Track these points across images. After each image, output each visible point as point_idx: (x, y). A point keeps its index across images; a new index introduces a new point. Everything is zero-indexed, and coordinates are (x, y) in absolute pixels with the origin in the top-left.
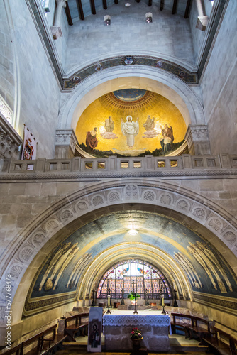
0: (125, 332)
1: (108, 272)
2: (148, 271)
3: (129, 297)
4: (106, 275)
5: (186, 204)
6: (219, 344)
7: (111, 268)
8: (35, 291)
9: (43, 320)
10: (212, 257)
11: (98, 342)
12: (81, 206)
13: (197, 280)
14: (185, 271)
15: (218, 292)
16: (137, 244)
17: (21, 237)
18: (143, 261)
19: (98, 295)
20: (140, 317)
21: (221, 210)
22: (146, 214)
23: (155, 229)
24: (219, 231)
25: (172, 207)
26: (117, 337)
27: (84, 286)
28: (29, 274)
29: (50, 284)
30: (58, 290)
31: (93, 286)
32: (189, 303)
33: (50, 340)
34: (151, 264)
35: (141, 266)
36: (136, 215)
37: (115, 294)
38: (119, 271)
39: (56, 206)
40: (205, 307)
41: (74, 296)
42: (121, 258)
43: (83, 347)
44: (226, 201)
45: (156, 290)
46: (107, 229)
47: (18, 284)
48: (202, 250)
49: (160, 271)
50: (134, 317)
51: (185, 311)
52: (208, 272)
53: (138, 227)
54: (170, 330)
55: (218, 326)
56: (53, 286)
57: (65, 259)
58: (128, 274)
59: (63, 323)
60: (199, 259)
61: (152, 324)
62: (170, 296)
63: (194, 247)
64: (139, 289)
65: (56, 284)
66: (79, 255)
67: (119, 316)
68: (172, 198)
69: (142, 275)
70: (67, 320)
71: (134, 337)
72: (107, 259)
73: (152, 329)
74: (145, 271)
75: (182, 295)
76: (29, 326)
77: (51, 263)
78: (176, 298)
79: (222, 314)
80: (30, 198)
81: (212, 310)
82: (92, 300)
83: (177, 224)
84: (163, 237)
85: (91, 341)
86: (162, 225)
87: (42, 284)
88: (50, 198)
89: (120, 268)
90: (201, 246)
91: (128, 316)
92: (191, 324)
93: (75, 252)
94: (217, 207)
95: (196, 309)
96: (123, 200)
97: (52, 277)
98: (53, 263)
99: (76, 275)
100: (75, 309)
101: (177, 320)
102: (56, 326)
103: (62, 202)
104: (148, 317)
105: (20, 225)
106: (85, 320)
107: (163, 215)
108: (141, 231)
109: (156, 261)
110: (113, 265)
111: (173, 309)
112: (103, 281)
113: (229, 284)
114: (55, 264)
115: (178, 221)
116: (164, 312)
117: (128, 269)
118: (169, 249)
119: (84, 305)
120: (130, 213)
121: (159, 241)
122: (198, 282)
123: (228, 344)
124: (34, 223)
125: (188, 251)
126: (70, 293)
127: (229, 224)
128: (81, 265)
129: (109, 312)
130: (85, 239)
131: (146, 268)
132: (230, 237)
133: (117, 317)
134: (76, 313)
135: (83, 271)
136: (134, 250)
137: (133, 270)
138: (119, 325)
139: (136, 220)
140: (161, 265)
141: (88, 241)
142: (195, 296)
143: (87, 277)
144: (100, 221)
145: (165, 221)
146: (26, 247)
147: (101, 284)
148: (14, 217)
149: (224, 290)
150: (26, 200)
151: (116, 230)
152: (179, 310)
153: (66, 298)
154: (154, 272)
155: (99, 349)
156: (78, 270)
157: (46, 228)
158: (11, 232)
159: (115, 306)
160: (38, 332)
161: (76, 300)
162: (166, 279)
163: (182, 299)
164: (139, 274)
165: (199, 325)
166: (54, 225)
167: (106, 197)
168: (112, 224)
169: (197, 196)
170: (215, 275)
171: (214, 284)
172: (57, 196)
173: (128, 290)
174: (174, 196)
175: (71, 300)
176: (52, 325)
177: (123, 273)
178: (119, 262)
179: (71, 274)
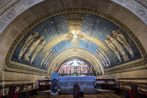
0: (71, 85)
1: (63, 64)
2: (82, 64)
3: (73, 74)
4: (62, 66)
7: (64, 62)
11: (57, 90)
20: (79, 77)
26: (67, 88)
27: (51, 69)
29: (27, 58)
30: (33, 64)
31: (56, 70)
32: (102, 76)
34: (84, 61)
35: (79, 62)
37: (67, 74)
41: (46, 73)
42: (69, 58)
45: (86, 72)
49: (88, 64)
58: (73, 65)
59: (38, 82)
61: (85, 81)
62: (93, 74)
69: (79, 65)
70: (40, 81)
73: (86, 83)
74: (81, 63)
75: (99, 73)
85: (52, 90)
87: (20, 55)
89: (69, 63)
97: (29, 54)
102: (34, 83)
108: (80, 36)
110: (66, 61)
112: (61, 68)
117: (73, 63)
126: (43, 70)
127: (140, 5)
131: (82, 62)
134: (46, 79)
136: (76, 53)
137: (75, 63)
142: (105, 72)
143: (52, 66)
146: (1, 21)
147: (60, 70)
151: (66, 35)
154: (85, 64)
155: (57, 93)
161: (47, 76)
164: (78, 65)
175: (44, 74)
176: (31, 82)
177: (70, 65)
178: (68, 60)
179: (42, 59)
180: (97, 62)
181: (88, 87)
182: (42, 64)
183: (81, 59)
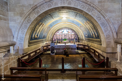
0: (62, 49)
1: (57, 33)
3: (64, 40)
4: (56, 34)
5: (84, 6)
6: (91, 52)
7: (57, 31)
8: (31, 38)
9: (35, 47)
10: (92, 26)
11: (54, 52)
12: (43, 8)
13: (86, 34)
14: (83, 31)
15: (93, 38)
16: (67, 23)
17: (22, 21)
19: (54, 40)
20: (67, 45)
21: (97, 8)
22: (69, 11)
23: (73, 17)
24: (95, 17)
25: (79, 8)
26: (59, 51)
27: (49, 37)
28: (28, 33)
29: (36, 36)
30: (39, 38)
31: (52, 37)
32: (83, 41)
33: (39, 52)
34: (72, 30)
35: (68, 30)
36: (65, 12)
37: (59, 39)
39: (33, 8)
40: (88, 42)
41: (45, 40)
42: (61, 28)
43: (49, 54)
44: (100, 4)
45: (73, 38)
46: (55, 17)
47: (24, 36)
48: (89, 24)
49: (74, 32)
50: (65, 45)
51: (81, 44)
52: (90, 31)
53: (66, 16)
54: (76, 49)
55: (91, 47)
56: (37, 37)
57: (40, 28)
58: (63, 33)
59: (42, 48)
60: (88, 27)
61: (70, 47)
62: (77, 39)
63: (86, 23)
64: (67, 38)
65: (38, 36)
66: (45, 27)
67: (60, 45)
68: (79, 4)
69: (68, 33)
70: (43, 47)
71: (65, 51)
72: (56, 28)
73: (70, 49)
74: (69, 32)
75: (81, 39)
76: (31, 48)
77: (35, 30)
78: (79, 40)
79: (93, 44)
80: (22, 5)
81: (90, 43)
82: (51, 41)
83: (80, 15)
84: (76, 20)
85: (51, 52)
86: (75, 15)
87: (33, 36)
88: (30, 5)
89: (61, 31)
90: (89, 22)
91: (63, 45)
92: (83, 47)
93: (44, 26)
94: (96, 7)
95: (85, 43)
96: (60, 5)
97: (37, 34)
98: (36, 30)
99: (45, 34)
100: (46, 44)
101: (79, 46)
102: (40, 48)
103: (35, 7)
104: (69, 45)
105: (21, 16)
106: (49, 47)
107: (75, 11)
108: (68, 18)
109: (73, 29)
111: (78, 43)
112: (55, 35)
113: (96, 35)
114: (37, 30)
115: (81, 13)
116: (74, 44)
117: (63, 31)
118: (77, 24)
119: (49, 42)
120: (63, 11)
121: (74, 21)
122: (87, 35)
123: (93, 51)
124: (26, 15)
125: (84, 24)
126: (44, 39)
127: (100, 14)
128: (47, 30)
129: (57, 44)
130: (47, 21)
131: (70, 31)
132: (99, 19)
133: (59, 45)
134: (46, 45)
135: (47, 32)
136: (66, 25)
137: (65, 32)
138: (60, 48)
139: (65, 13)
140: (75, 30)
141: (48, 22)
142: (85, 39)
143: (49, 34)
144: (51, 14)
145: (76, 14)
146: (25, 24)
147: (54, 36)
148: (18, 13)
149: (94, 37)
150: (21, 6)
151: (58, 18)
152: (80, 43)
153: (43, 41)
154: (73, 32)
155: (54, 54)
156: (46, 32)
157: (31, 17)
158: (18, 19)
159: (59, 43)
160: (34, 50)
161: (46, 41)
162: (76, 34)
163: (81, 40)
164: (67, 33)
165: (86, 47)
166: (34, 16)
167: (52, 4)
168: (56, 15)
169: (89, 3)
170: (92, 32)
171: (92, 35)
172: (33, 4)
173: (63, 38)
174: (79, 3)
175: (45, 41)
176: (39, 48)
177: (62, 33)
178: (60, 29)
179: (43, 33)
182: (43, 36)
183: (69, 29)
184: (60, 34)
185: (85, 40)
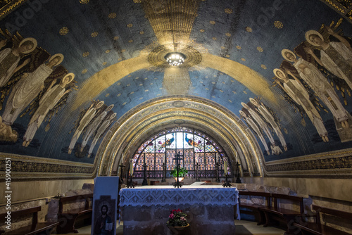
1: (145, 144)
2: (200, 142)
4: (142, 148)
7: (148, 139)
13: (277, 140)
18: (194, 129)
32: (258, 179)
34: (205, 133)
35: (190, 136)
37: (154, 172)
38: (160, 143)
42: (163, 125)
45: (211, 166)
49: (216, 141)
58: (173, 146)
59: (56, 204)
61: (205, 204)
64: (187, 166)
69: (192, 147)
73: (206, 211)
74: (197, 142)
75: (247, 170)
85: (97, 232)
89: (162, 139)
97: (10, 117)
100: (85, 187)
101: (242, 201)
110: (152, 135)
112: (137, 155)
116: (227, 184)
117: (172, 140)
131: (198, 139)
134: (87, 191)
137: (180, 141)
142: (267, 168)
143: (112, 148)
147: (135, 160)
152: (246, 186)
153: (69, 169)
154: (208, 143)
161: (94, 178)
162: (224, 152)
163: (247, 175)
164: (187, 146)
173: (171, 167)
177: (166, 145)
178: (159, 132)
180: (244, 138)
181: (215, 222)
184: (157, 148)
185: (268, 173)
